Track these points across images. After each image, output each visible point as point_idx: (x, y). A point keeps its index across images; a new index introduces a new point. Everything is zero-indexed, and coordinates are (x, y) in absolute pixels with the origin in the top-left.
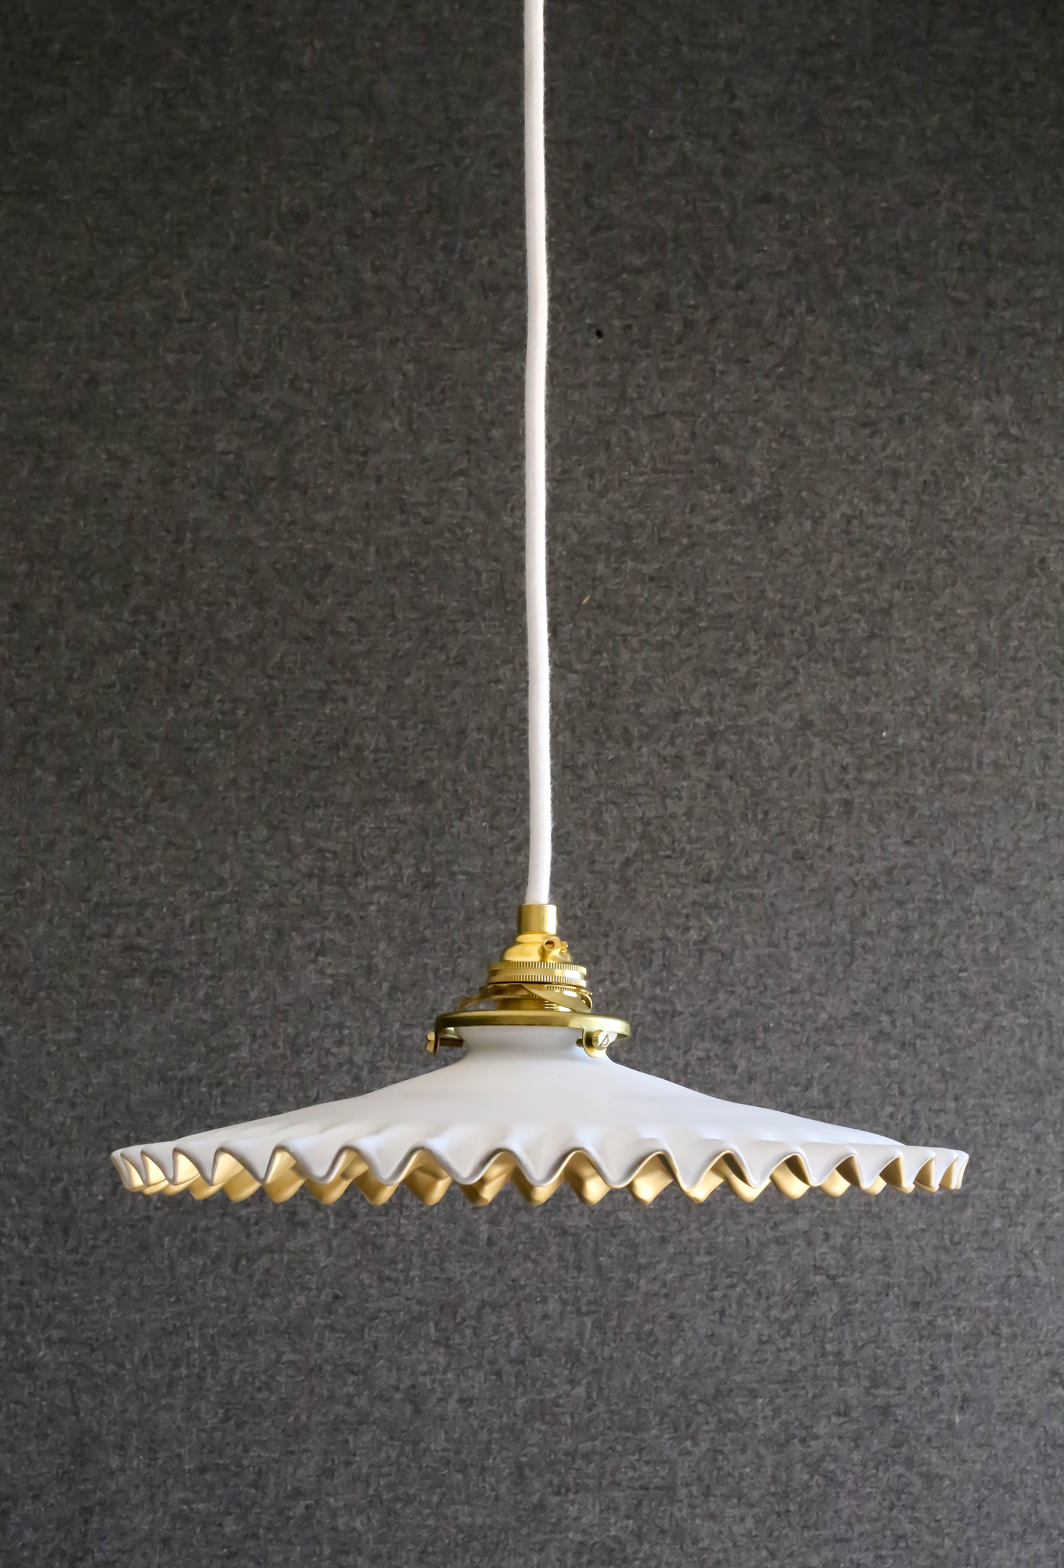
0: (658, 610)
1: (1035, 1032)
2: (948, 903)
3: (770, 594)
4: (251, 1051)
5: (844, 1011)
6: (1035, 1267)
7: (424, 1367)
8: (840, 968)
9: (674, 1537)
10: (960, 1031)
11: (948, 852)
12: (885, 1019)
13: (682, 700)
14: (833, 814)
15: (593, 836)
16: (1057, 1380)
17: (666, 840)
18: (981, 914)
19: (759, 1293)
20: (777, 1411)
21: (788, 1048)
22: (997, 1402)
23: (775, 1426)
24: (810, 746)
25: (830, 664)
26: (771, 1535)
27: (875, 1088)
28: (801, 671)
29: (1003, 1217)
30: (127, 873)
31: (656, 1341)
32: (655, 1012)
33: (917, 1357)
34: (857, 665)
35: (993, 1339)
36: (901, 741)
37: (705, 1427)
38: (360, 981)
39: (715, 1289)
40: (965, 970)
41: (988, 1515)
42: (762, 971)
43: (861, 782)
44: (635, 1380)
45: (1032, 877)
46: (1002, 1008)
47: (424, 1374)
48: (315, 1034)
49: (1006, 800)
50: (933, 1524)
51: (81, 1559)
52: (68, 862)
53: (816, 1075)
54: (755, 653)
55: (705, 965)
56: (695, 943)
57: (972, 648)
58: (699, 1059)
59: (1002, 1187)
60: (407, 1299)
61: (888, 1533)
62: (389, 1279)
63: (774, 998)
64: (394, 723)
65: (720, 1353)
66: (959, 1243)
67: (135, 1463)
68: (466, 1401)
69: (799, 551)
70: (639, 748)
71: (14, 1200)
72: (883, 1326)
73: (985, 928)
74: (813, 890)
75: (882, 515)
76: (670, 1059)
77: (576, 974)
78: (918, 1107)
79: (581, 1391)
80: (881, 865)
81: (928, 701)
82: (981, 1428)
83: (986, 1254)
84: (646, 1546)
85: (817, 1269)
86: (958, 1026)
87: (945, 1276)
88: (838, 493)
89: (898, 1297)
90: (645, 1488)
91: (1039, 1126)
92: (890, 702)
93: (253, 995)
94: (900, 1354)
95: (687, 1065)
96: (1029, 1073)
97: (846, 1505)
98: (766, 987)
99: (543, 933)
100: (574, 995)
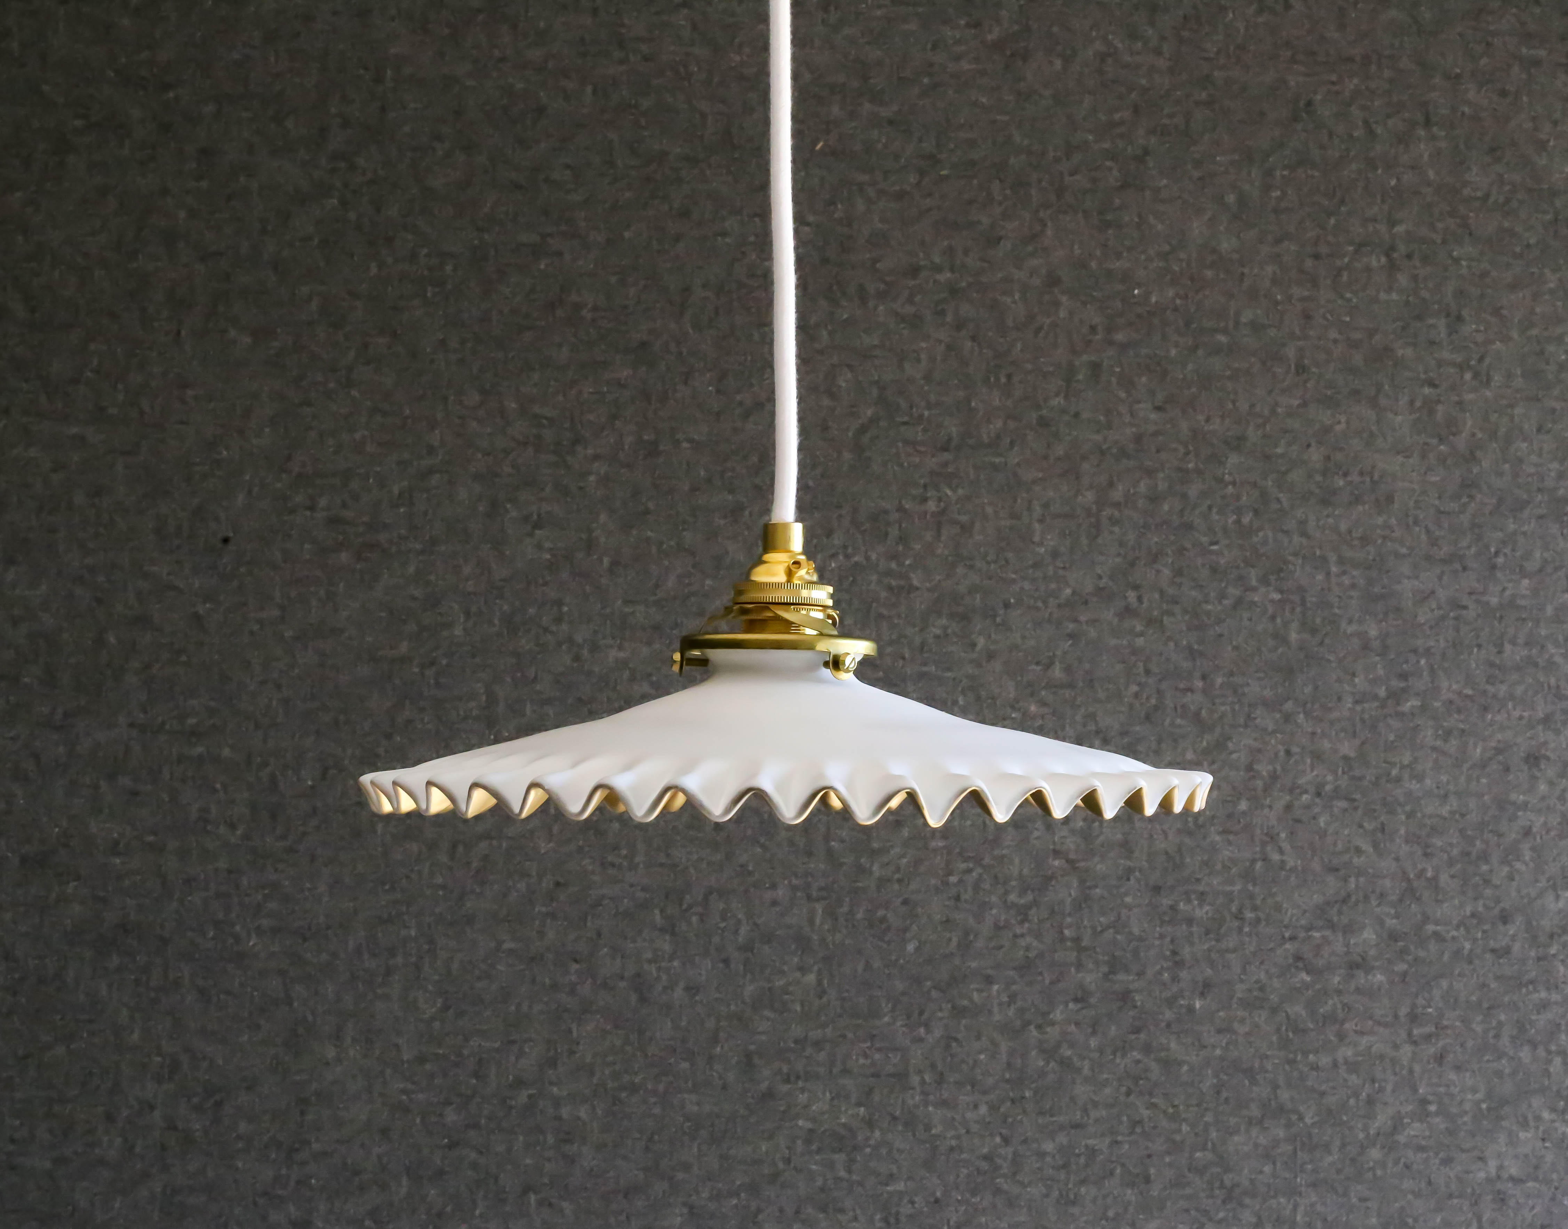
0: (897, 157)
1: (1288, 608)
2: (1199, 472)
3: (1017, 138)
4: (464, 629)
5: (1089, 587)
6: (1281, 851)
7: (649, 955)
8: (1084, 541)
9: (906, 1124)
10: (1210, 607)
11: (1201, 418)
12: (1132, 595)
13: (921, 255)
14: (1080, 377)
15: (826, 402)
16: (1300, 965)
17: (903, 404)
18: (1234, 483)
19: (996, 877)
20: (1013, 998)
21: (1029, 626)
22: (1239, 987)
23: (1011, 1012)
24: (1057, 304)
25: (1080, 215)
26: (1005, 1121)
27: (1119, 667)
28: (1049, 224)
29: (1248, 799)
30: (331, 441)
31: (888, 928)
32: (890, 588)
33: (1157, 942)
34: (1109, 217)
35: (1236, 923)
36: (1153, 299)
37: (940, 1014)
38: (580, 555)
39: (950, 873)
40: (1216, 543)
41: (1227, 1100)
42: (1003, 544)
43: (1111, 343)
44: (868, 966)
45: (1289, 444)
46: (1254, 583)
47: (649, 961)
48: (532, 611)
49: (1264, 363)
50: (1171, 1110)
51: (297, 1150)
52: (267, 430)
53: (1059, 653)
54: (1000, 203)
55: (943, 538)
56: (933, 514)
57: (1231, 198)
58: (937, 637)
59: (1249, 768)
60: (632, 886)
61: (1125, 1119)
62: (613, 865)
63: (1015, 572)
64: (613, 279)
65: (955, 940)
66: (1202, 826)
67: (352, 1053)
68: (692, 989)
69: (1047, 93)
70: (876, 308)
71: (218, 786)
72: (1124, 911)
73: (1238, 498)
74: (1059, 459)
75: (1138, 53)
76: (905, 637)
77: (823, 594)
78: (1164, 686)
79: (811, 978)
80: (1129, 431)
81: (1182, 255)
82: (1221, 1014)
83: (1231, 837)
84: (877, 1134)
85: (1056, 853)
86: (1207, 602)
87: (1188, 860)
88: (1091, 29)
89: (1138, 881)
90: (876, 1075)
91: (1289, 706)
92: (1143, 257)
93: (467, 570)
94: (1141, 939)
95: (923, 644)
96: (1280, 650)
97: (1082, 1091)
98: (1007, 561)
99: (789, 551)
100: (820, 615)
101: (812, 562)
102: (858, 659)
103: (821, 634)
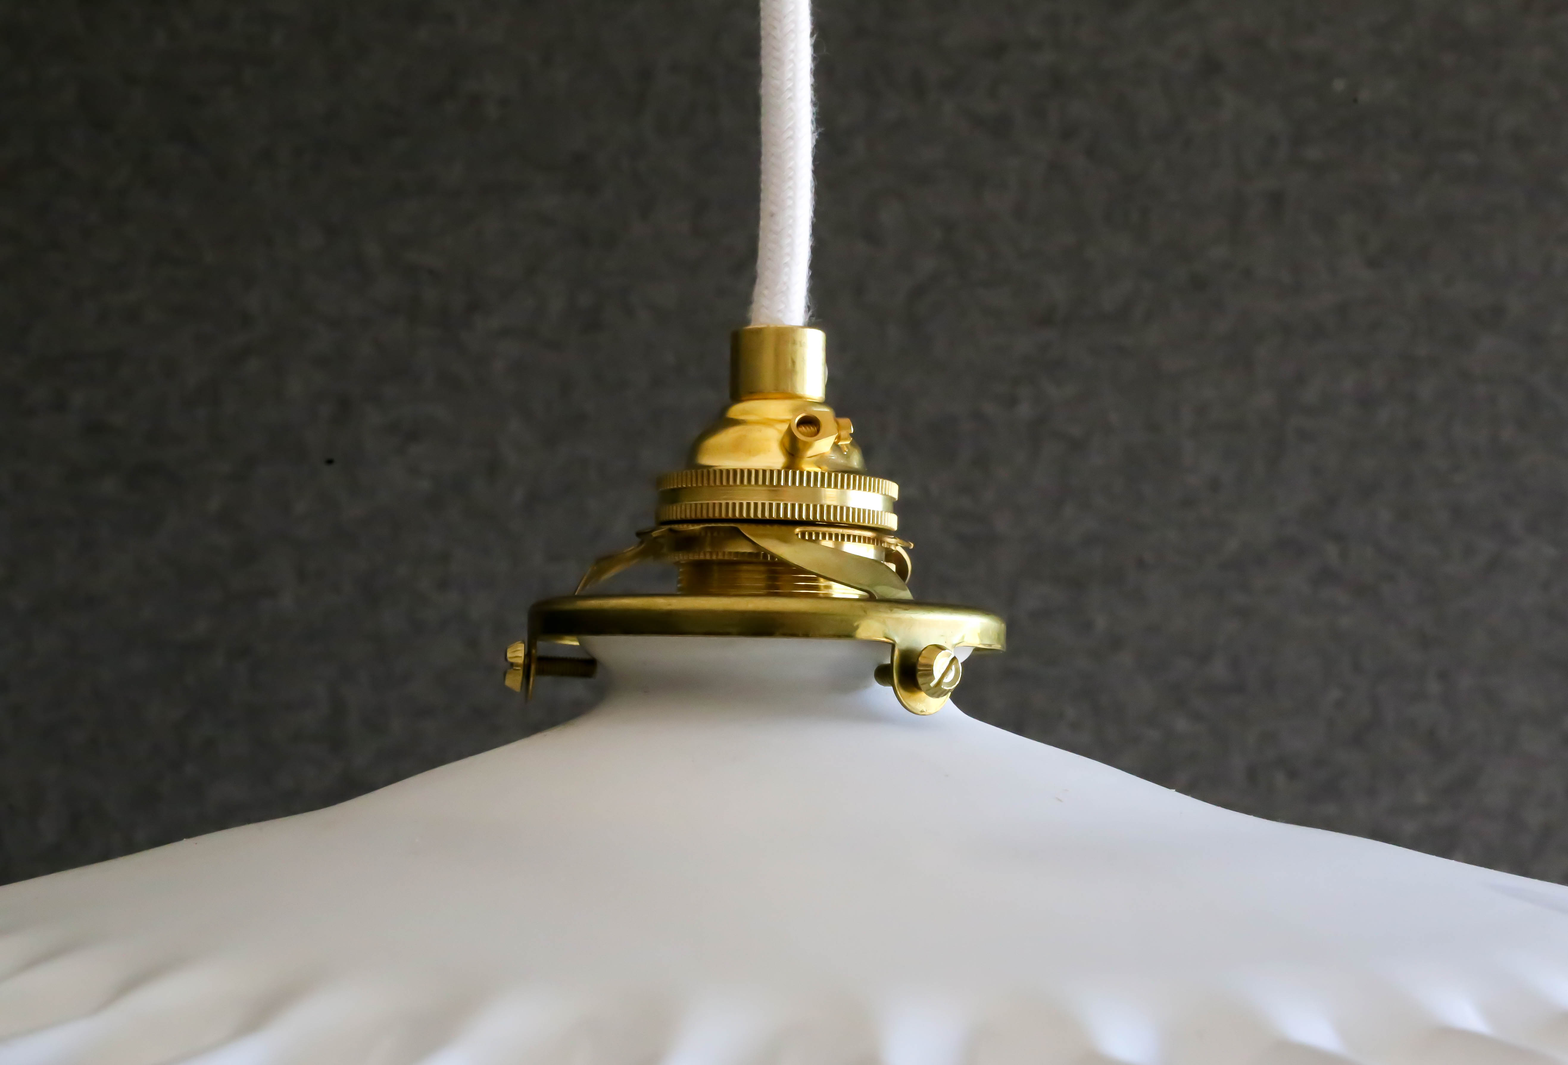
2: (1434, 361)
4: (296, 599)
5: (1266, 537)
8: (1260, 466)
10: (1450, 569)
11: (1437, 278)
12: (1332, 550)
13: (1009, 25)
14: (1253, 214)
17: (982, 254)
18: (1487, 379)
24: (1217, 102)
27: (1313, 660)
30: (91, 306)
36: (1365, 97)
38: (478, 484)
43: (1300, 162)
46: (1518, 531)
48: (402, 570)
49: (1531, 196)
53: (1221, 639)
55: (1042, 461)
56: (1028, 423)
63: (1154, 514)
64: (533, 57)
70: (939, 105)
73: (1493, 401)
74: (1220, 339)
77: (875, 501)
78: (1381, 689)
80: (1328, 298)
81: (1408, 31)
86: (1446, 561)
92: (1348, 32)
93: (301, 506)
99: (793, 396)
100: (868, 551)
101: (846, 421)
102: (962, 658)
103: (871, 598)
